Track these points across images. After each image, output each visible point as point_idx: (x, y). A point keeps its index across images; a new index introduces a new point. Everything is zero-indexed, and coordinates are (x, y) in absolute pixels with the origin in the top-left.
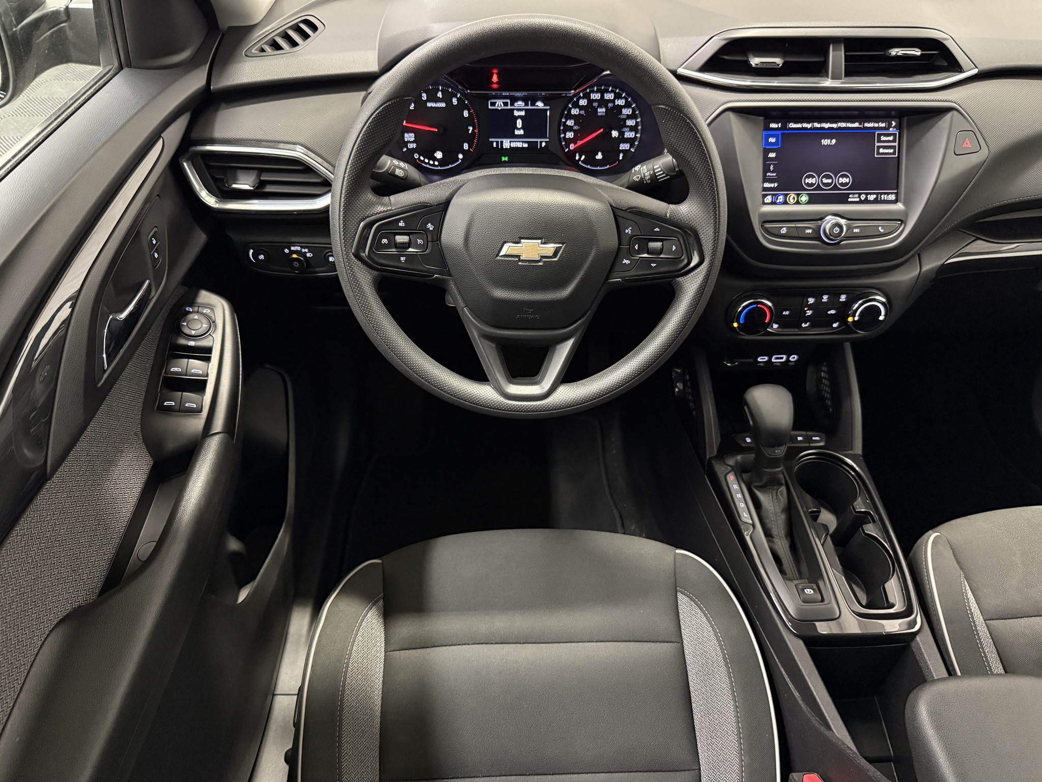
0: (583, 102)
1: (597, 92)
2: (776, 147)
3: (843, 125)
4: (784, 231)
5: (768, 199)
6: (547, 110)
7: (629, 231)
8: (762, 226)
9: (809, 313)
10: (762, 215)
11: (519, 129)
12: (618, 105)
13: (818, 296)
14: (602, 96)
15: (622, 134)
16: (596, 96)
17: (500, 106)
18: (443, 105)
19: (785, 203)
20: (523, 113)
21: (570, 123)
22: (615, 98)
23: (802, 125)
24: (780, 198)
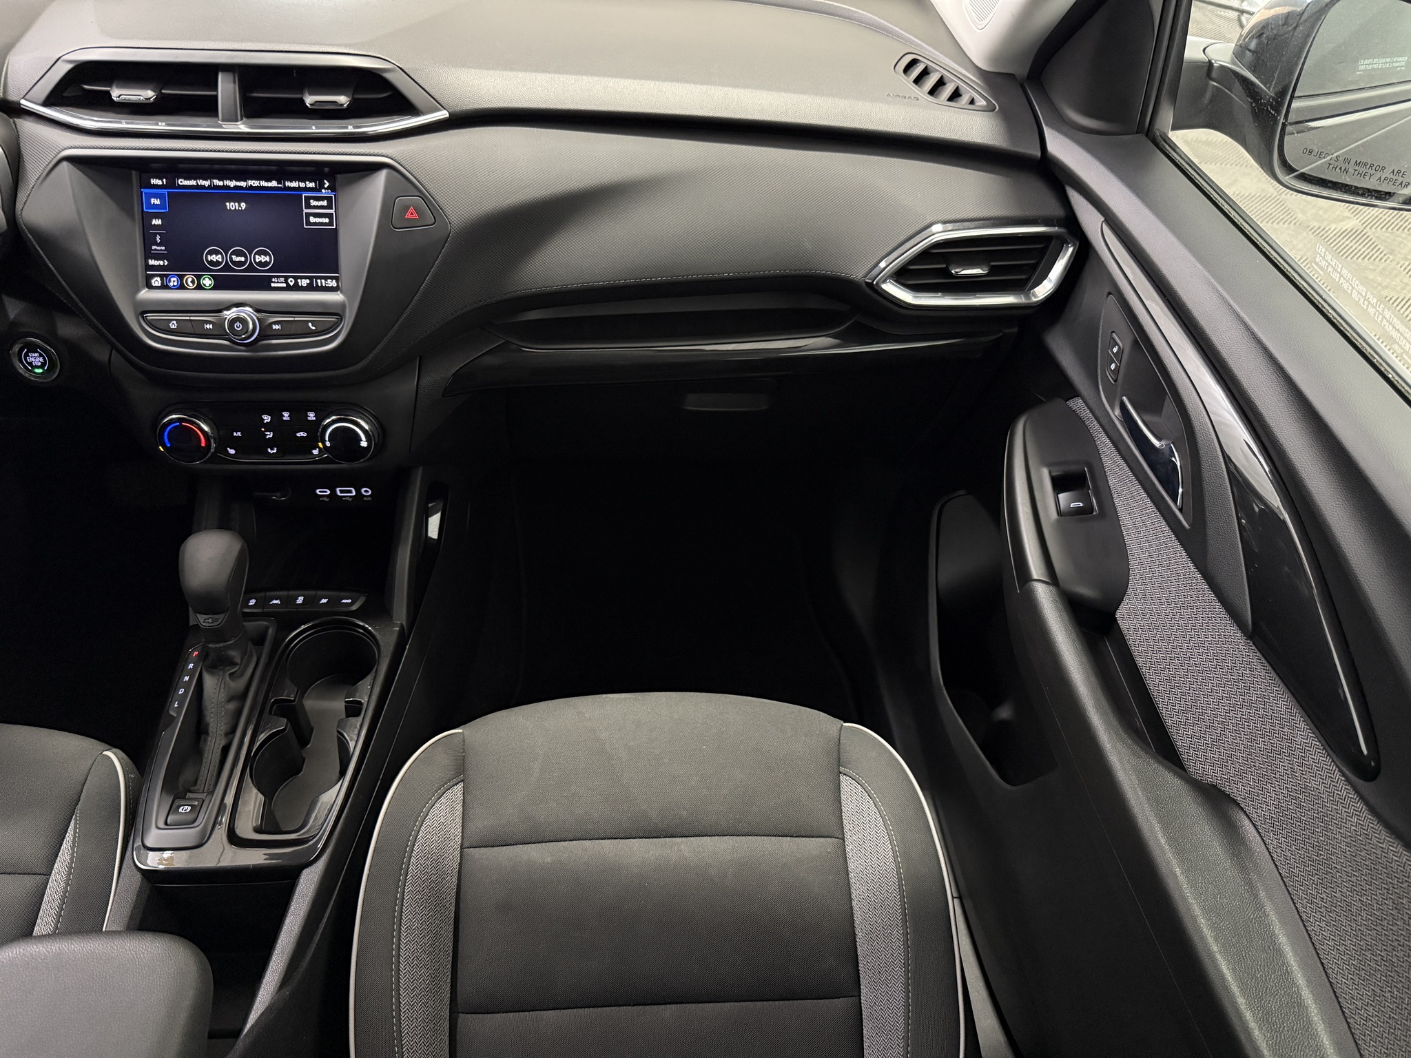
2: (162, 211)
3: (256, 183)
4: (173, 325)
5: (157, 281)
8: (141, 317)
13: (275, 413)
19: (182, 287)
23: (197, 183)
24: (174, 281)
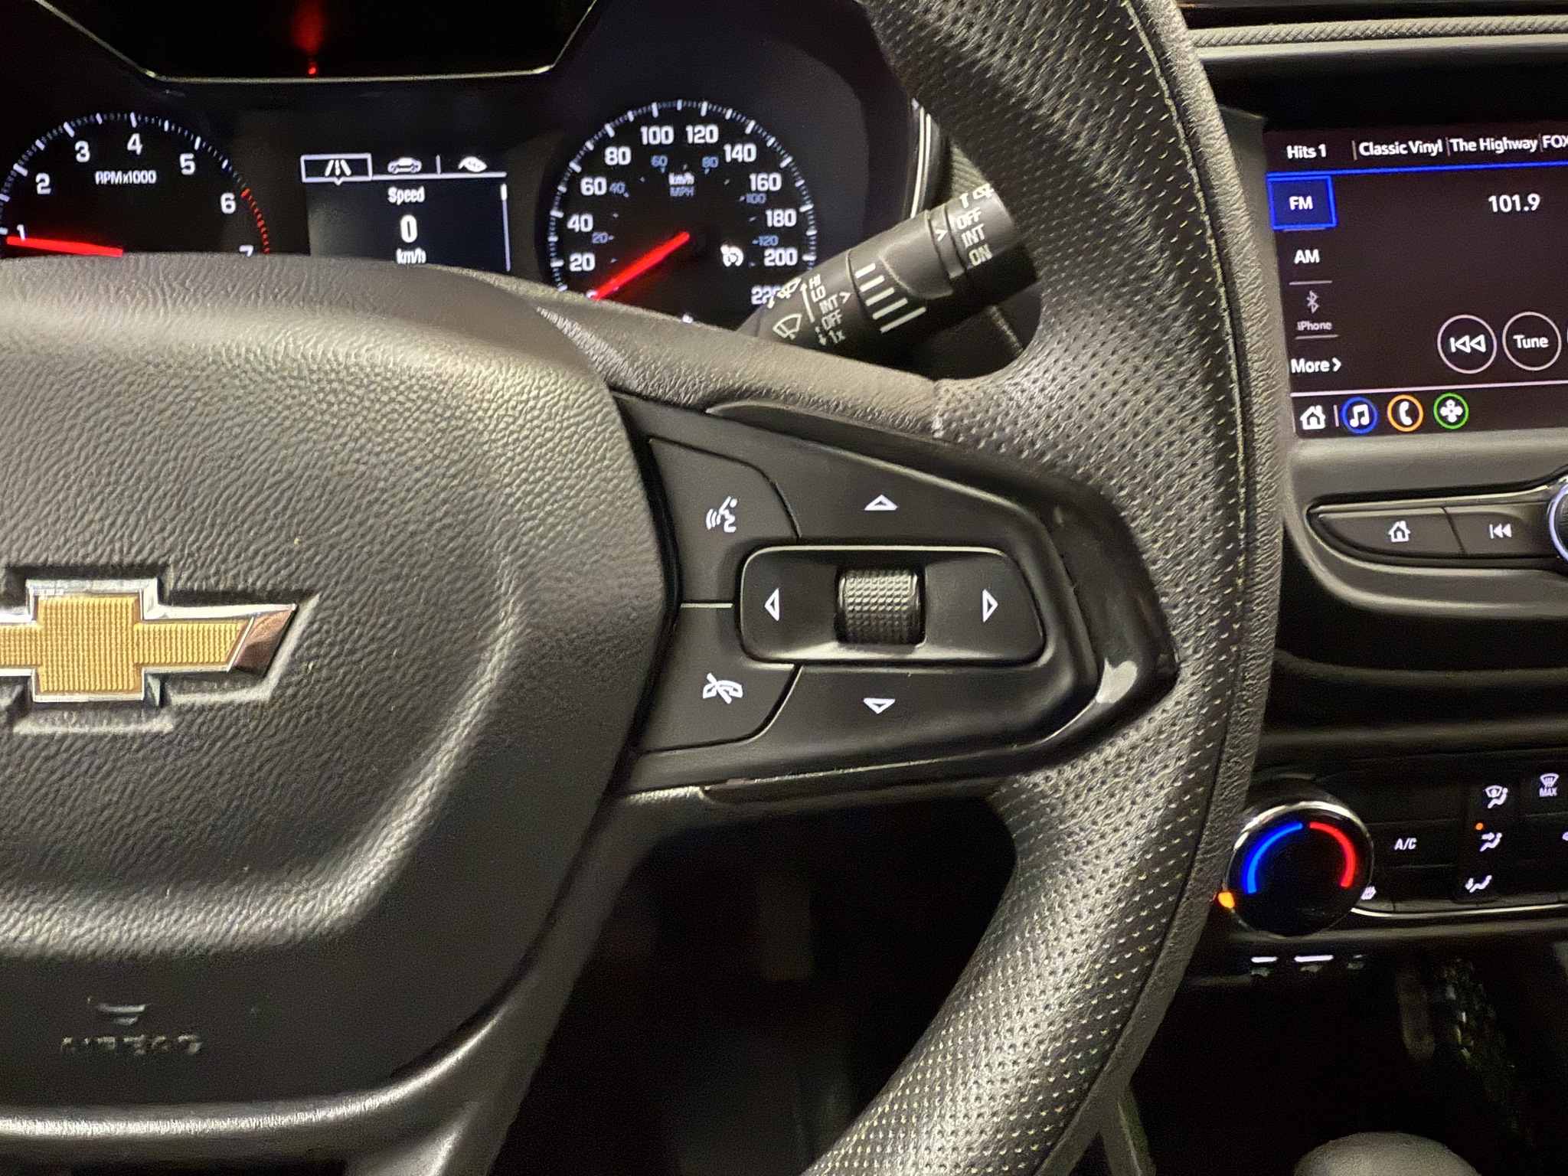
0: (618, 156)
1: (660, 122)
2: (1323, 227)
4: (1400, 534)
5: (1315, 418)
6: (498, 182)
7: (722, 518)
8: (1309, 516)
9: (1492, 841)
10: (1305, 474)
11: (410, 247)
12: (734, 160)
13: (1521, 780)
14: (681, 134)
15: (754, 254)
16: (659, 135)
17: (338, 172)
18: (149, 177)
19: (1381, 427)
20: (418, 195)
21: (581, 223)
22: (723, 139)
23: (1408, 148)
24: (1361, 415)
